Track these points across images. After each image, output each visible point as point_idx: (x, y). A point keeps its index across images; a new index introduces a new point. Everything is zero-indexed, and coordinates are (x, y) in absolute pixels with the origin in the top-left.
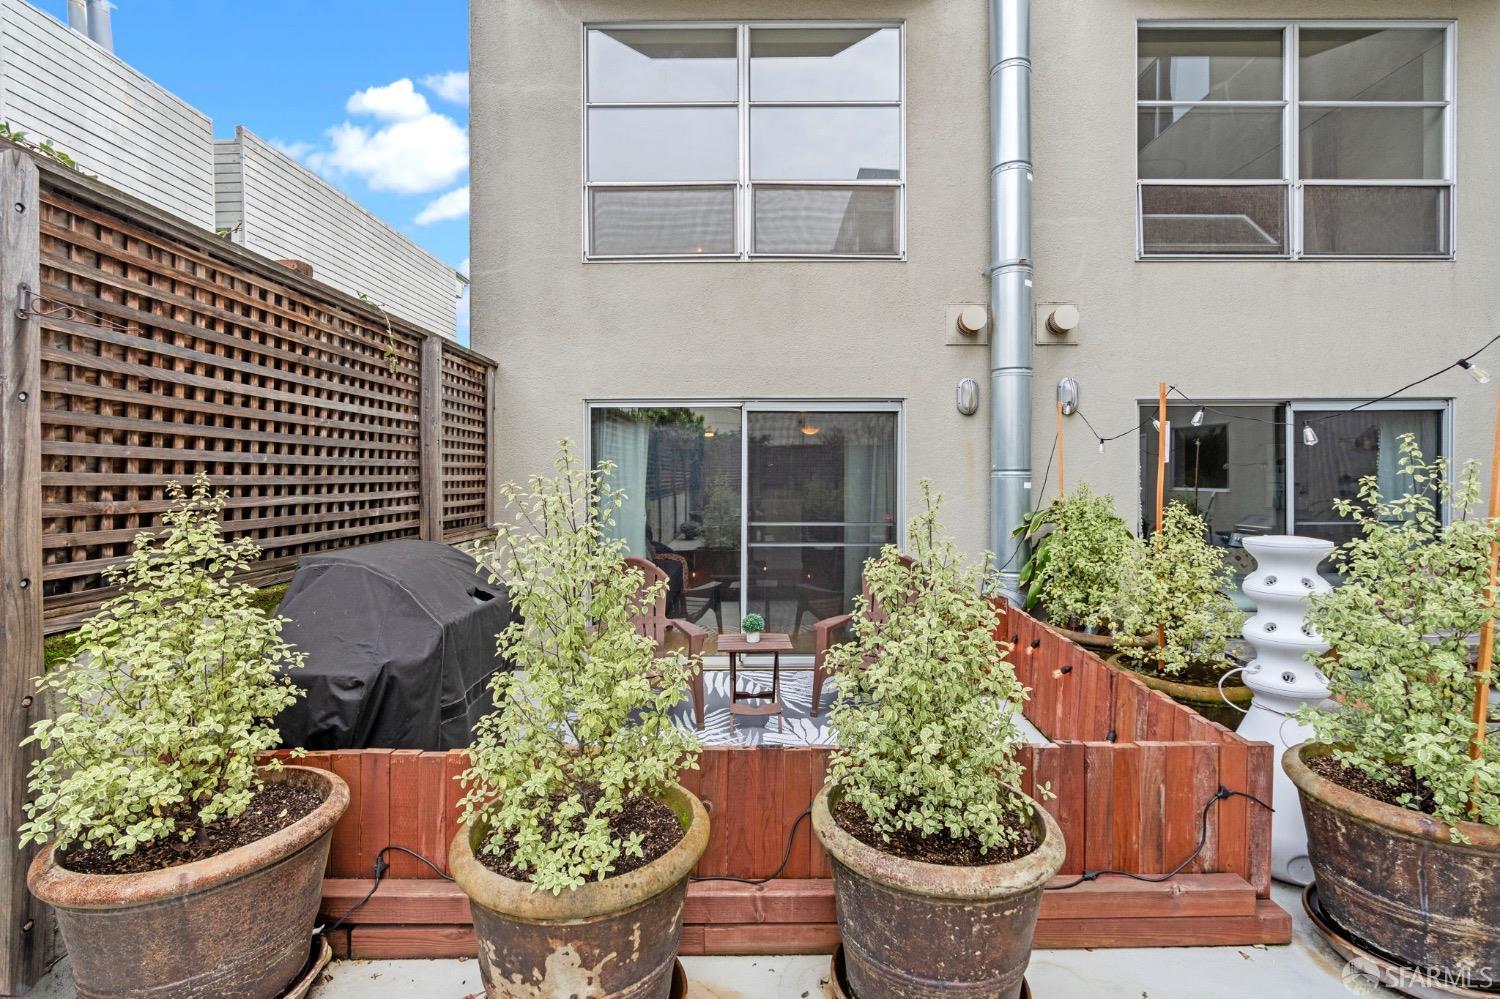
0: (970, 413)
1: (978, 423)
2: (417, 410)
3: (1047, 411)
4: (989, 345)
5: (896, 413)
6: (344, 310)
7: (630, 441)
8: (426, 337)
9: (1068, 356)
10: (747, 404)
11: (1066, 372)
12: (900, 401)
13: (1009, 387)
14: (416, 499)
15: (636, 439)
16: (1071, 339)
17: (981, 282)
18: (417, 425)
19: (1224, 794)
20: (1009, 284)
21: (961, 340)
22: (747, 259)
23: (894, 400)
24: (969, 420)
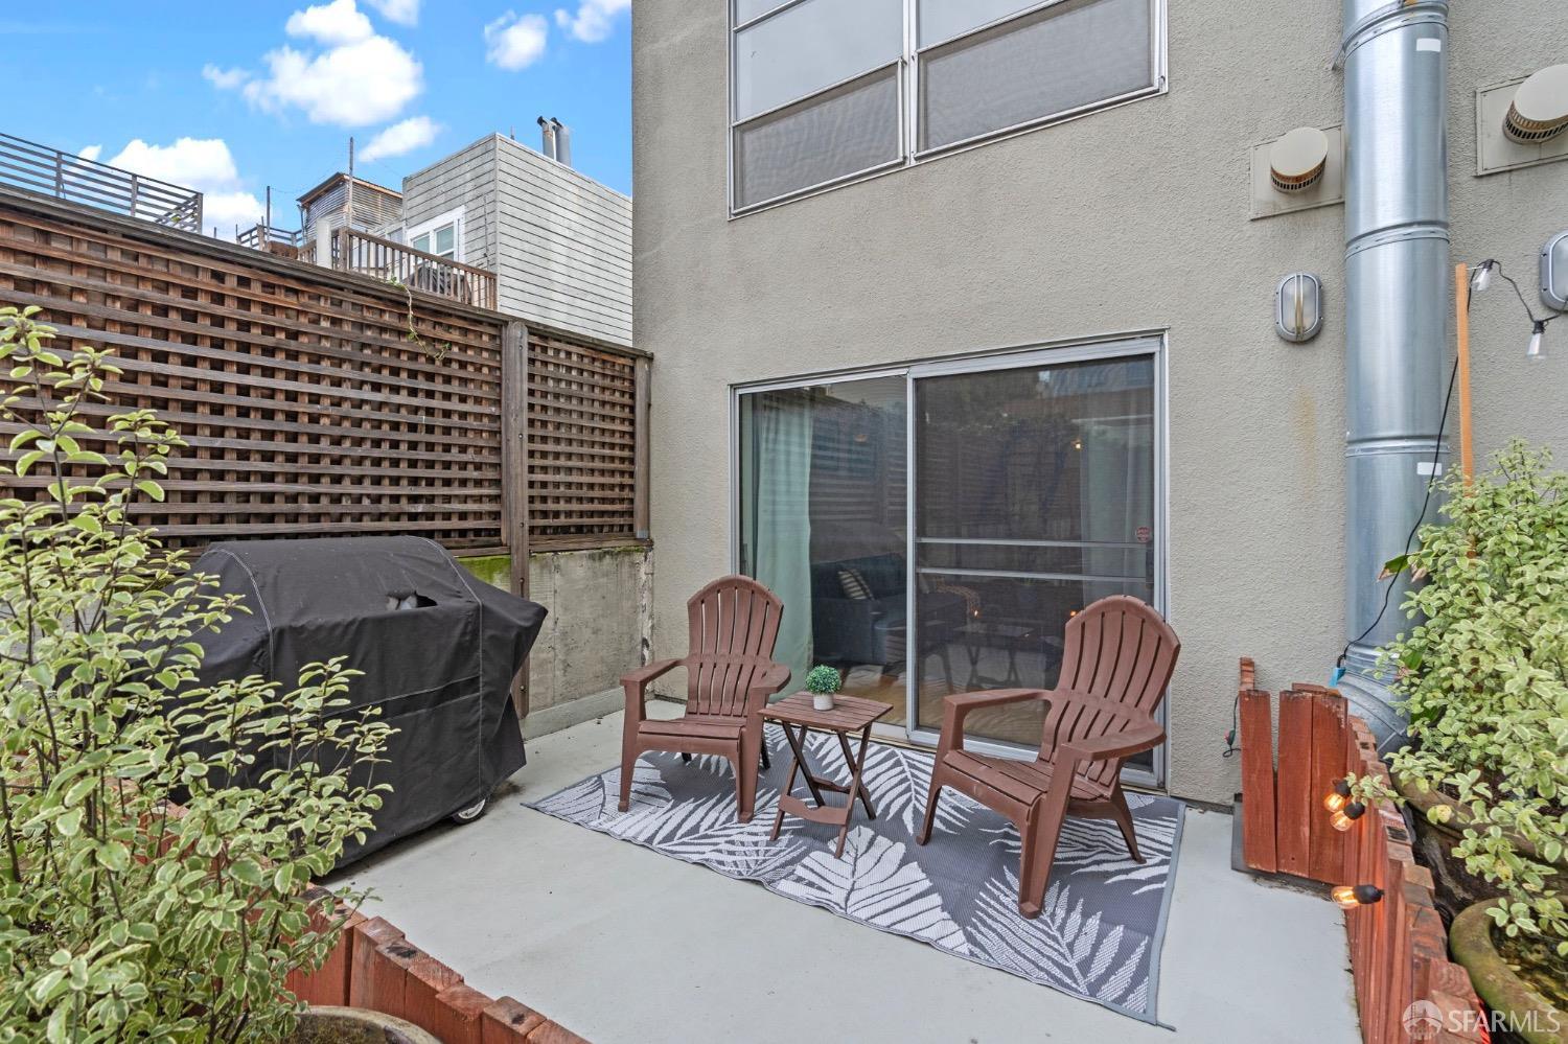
0: (1303, 339)
1: (1321, 357)
2: (498, 402)
5: (1150, 356)
6: (356, 292)
7: (795, 430)
8: (506, 323)
10: (913, 369)
12: (1158, 334)
14: (496, 498)
15: (802, 426)
18: (496, 418)
21: (1283, 203)
22: (914, 163)
23: (1146, 335)
24: (1303, 354)
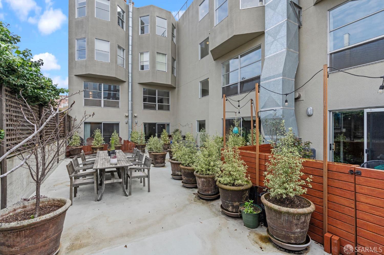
0: (127, 123)
1: (127, 124)
3: (134, 124)
4: (128, 117)
7: (88, 125)
9: (136, 118)
10: (103, 122)
11: (136, 120)
12: (119, 122)
13: (130, 121)
14: (69, 129)
16: (137, 117)
17: (128, 111)
19: (133, 146)
20: (130, 112)
21: (126, 117)
22: (103, 107)
